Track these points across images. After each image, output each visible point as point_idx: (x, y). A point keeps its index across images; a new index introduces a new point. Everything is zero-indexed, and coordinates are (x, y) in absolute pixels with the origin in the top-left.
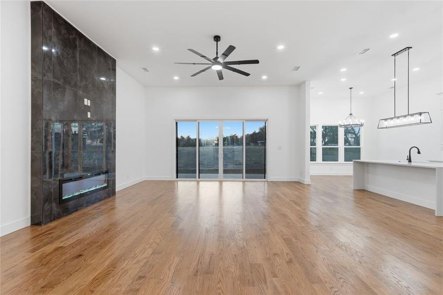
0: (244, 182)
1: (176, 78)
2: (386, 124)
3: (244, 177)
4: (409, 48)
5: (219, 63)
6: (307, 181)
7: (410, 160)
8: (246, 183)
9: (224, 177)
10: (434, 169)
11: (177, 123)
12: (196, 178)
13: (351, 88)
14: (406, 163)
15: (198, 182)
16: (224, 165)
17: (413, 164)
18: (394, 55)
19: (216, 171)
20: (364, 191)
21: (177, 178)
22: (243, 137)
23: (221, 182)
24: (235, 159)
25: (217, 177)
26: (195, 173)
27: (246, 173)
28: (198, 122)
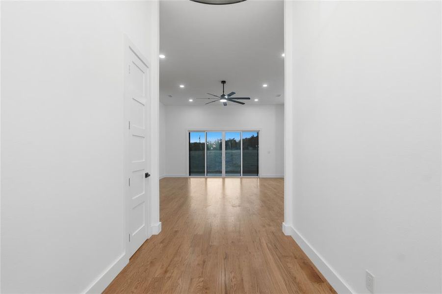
0: (241, 178)
1: (191, 100)
3: (242, 175)
5: (225, 99)
8: (243, 179)
9: (226, 176)
11: (189, 133)
12: (204, 175)
15: (206, 179)
16: (226, 168)
19: (221, 172)
21: (190, 175)
22: (240, 141)
23: (224, 179)
24: (234, 163)
25: (221, 175)
27: (243, 173)
28: (206, 133)
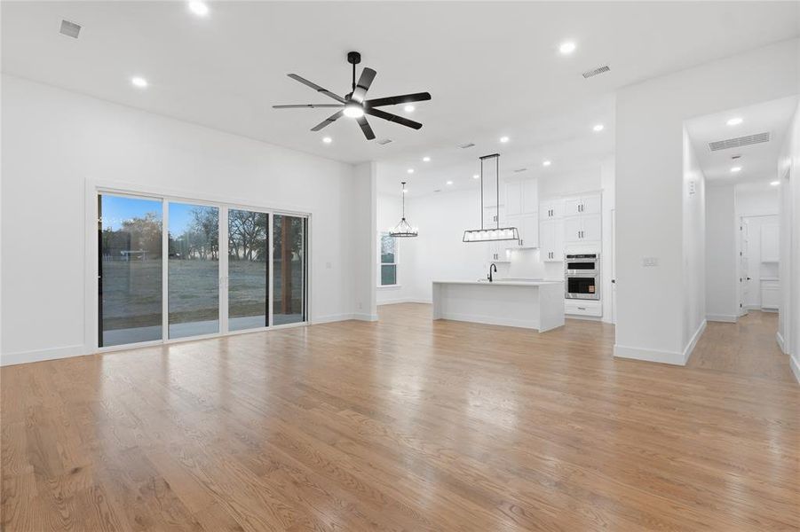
1: (139, 82)
2: (470, 237)
3: (271, 322)
4: (498, 155)
6: (374, 316)
7: (491, 279)
10: (537, 286)
12: (160, 337)
13: (404, 183)
14: (488, 282)
15: (165, 348)
17: (493, 282)
18: (481, 158)
20: (441, 320)
21: (101, 345)
26: (160, 323)
27: (274, 314)
